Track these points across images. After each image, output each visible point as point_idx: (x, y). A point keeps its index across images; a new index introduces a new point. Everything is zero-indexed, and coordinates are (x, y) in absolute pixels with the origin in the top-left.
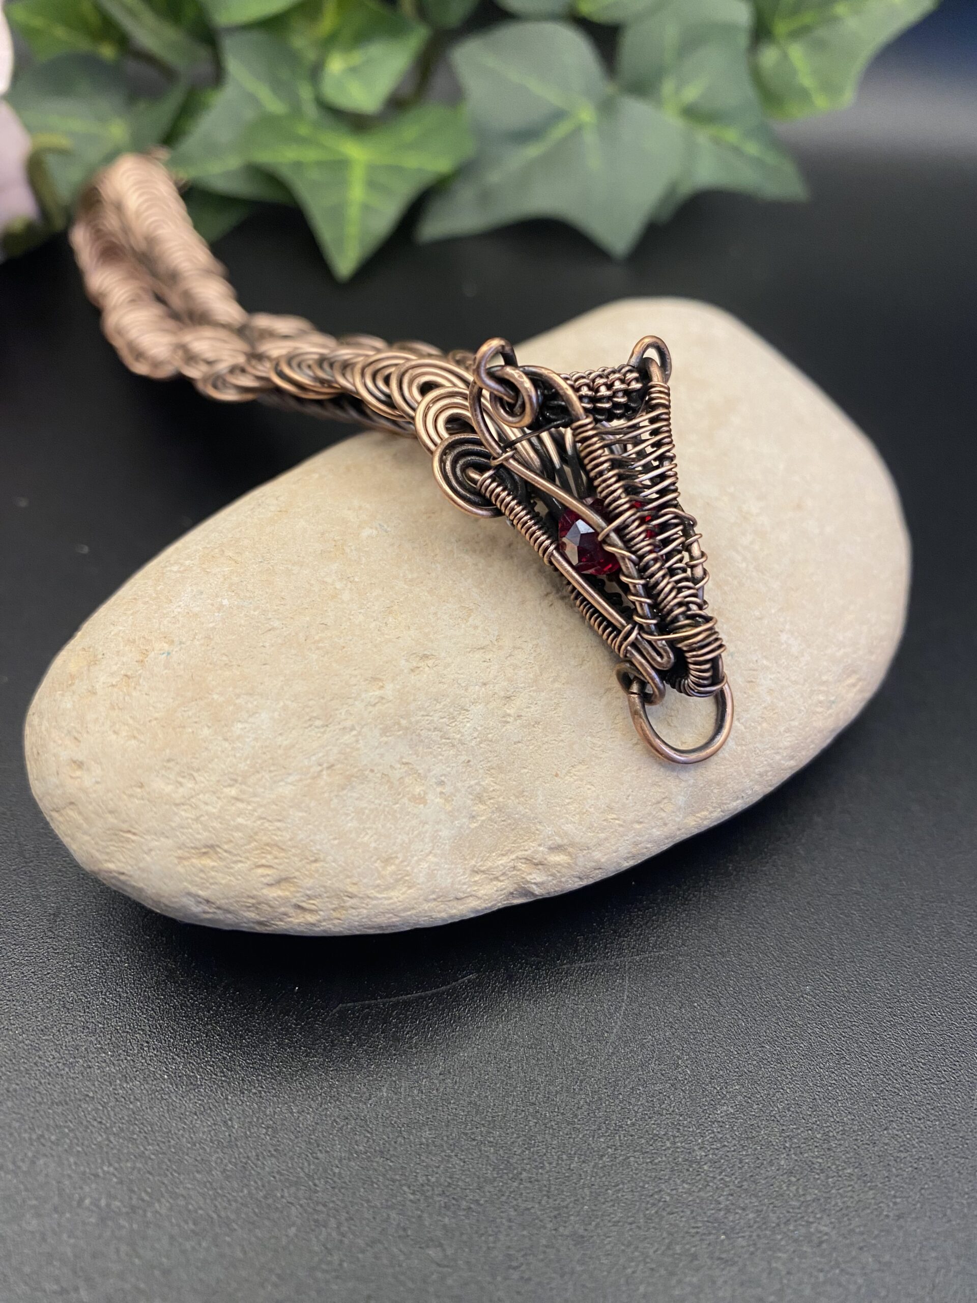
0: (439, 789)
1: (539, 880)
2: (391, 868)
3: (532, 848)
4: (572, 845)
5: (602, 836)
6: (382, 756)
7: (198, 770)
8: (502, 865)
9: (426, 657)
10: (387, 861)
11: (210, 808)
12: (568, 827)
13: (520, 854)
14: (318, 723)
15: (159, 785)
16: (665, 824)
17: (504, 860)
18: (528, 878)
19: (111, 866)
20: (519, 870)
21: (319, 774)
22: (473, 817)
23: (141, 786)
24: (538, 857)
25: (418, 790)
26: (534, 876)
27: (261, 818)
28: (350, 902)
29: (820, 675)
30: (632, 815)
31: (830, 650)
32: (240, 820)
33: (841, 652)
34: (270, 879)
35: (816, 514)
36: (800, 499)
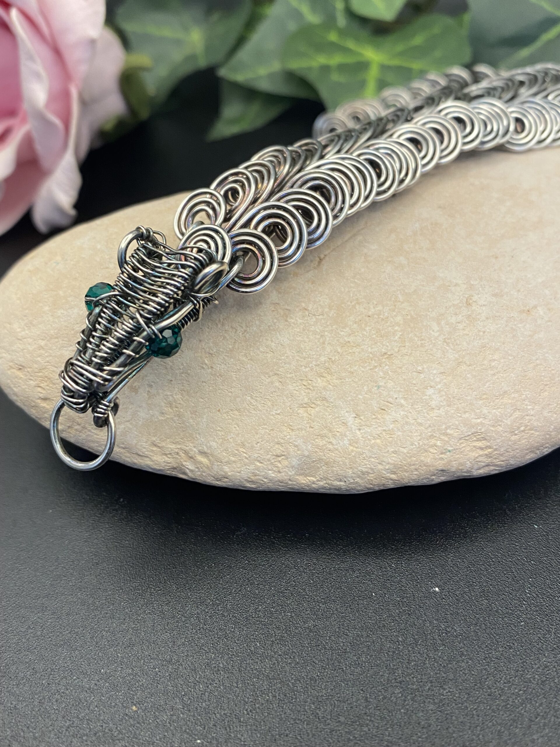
0: (148, 389)
1: (190, 467)
3: (190, 446)
4: (212, 455)
5: (233, 459)
8: (170, 448)
11: (29, 347)
12: (214, 444)
13: (183, 447)
15: (16, 326)
16: (279, 472)
17: (173, 446)
18: (184, 463)
20: (180, 456)
22: (161, 413)
23: (10, 324)
24: (192, 453)
26: (188, 464)
27: (48, 362)
29: (446, 428)
30: (256, 455)
31: (467, 415)
32: (39, 359)
33: (479, 421)
34: (41, 395)
35: (539, 322)
36: (535, 307)
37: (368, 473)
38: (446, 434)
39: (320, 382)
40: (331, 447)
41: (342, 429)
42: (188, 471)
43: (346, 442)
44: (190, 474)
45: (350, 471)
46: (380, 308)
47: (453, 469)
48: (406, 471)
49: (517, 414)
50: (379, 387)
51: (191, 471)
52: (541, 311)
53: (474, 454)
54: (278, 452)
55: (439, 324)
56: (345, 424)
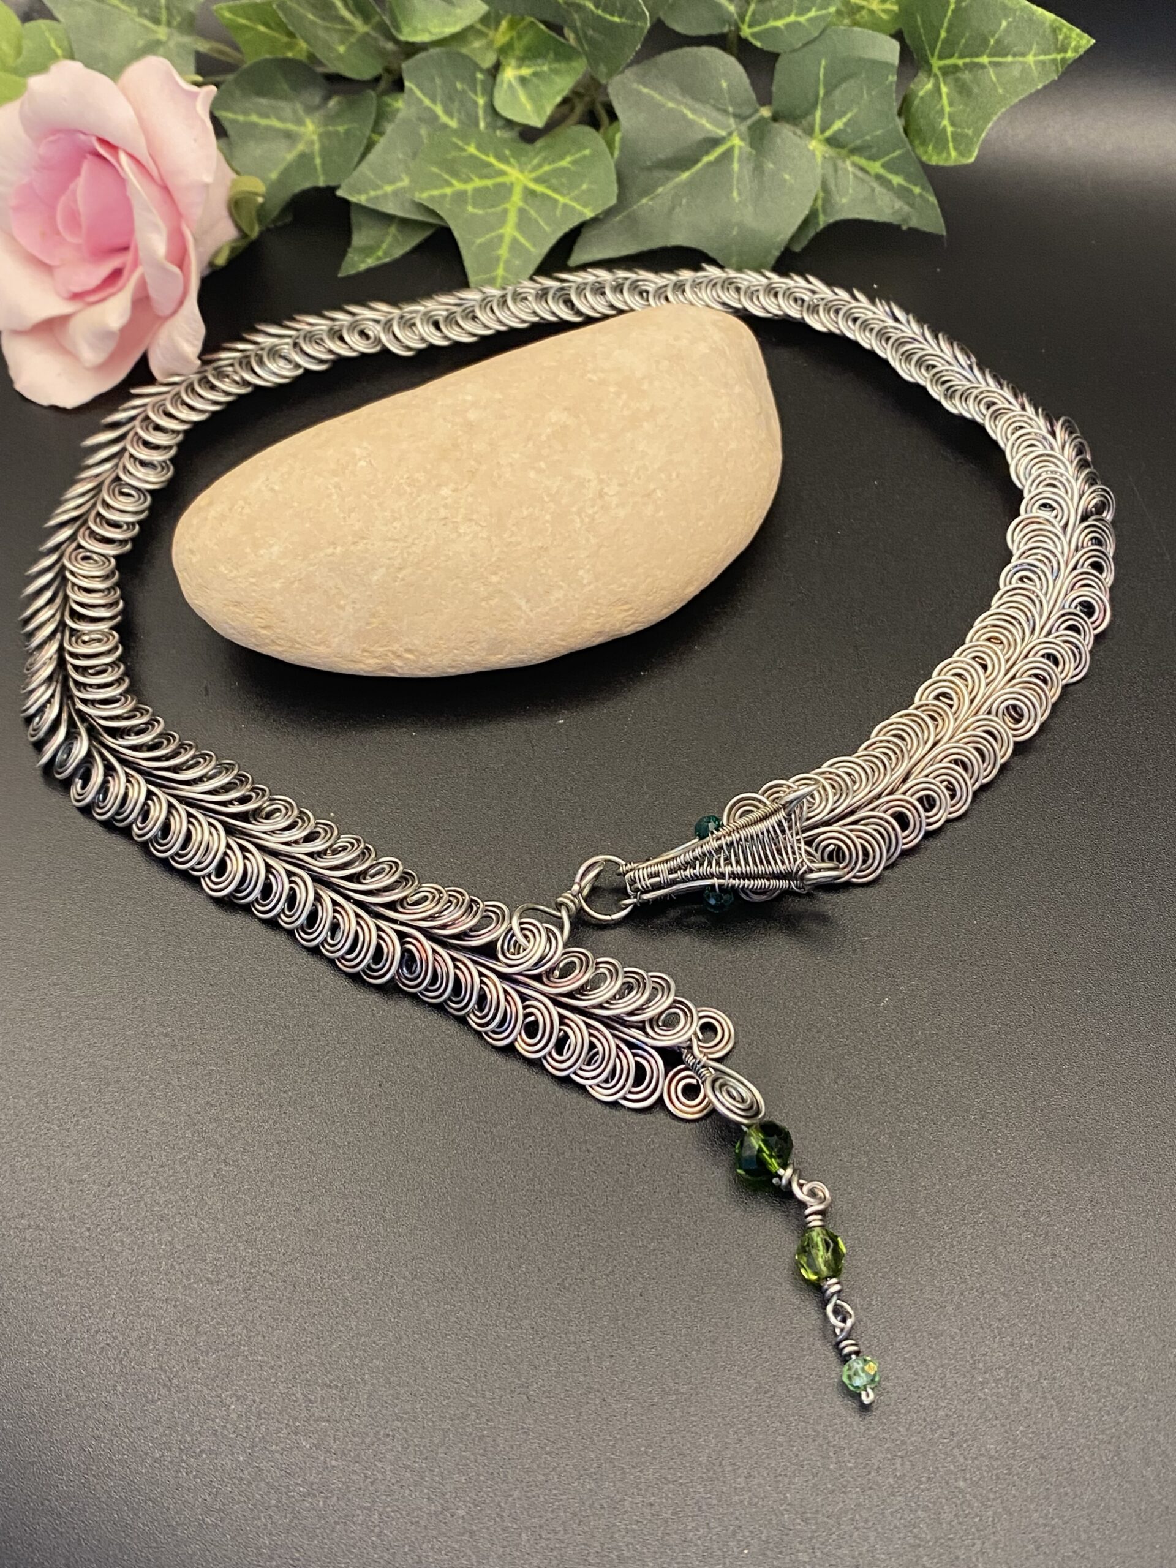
0: (352, 605)
2: (319, 636)
3: (395, 647)
4: (417, 651)
5: (434, 650)
6: (326, 581)
7: (241, 566)
9: (363, 538)
10: (319, 632)
11: (241, 585)
12: (416, 642)
13: (390, 648)
14: (300, 558)
15: (222, 569)
16: (474, 655)
17: (381, 650)
18: (394, 662)
19: (196, 602)
21: (293, 583)
22: (368, 624)
23: (215, 567)
24: (399, 653)
25: (342, 603)
27: (262, 595)
28: (297, 646)
29: (598, 599)
30: (453, 645)
31: (612, 586)
32: (254, 594)
33: (621, 589)
34: (262, 625)
35: (659, 502)
36: (654, 490)
37: (544, 644)
38: (597, 604)
39: (494, 579)
40: (511, 628)
41: (518, 613)
42: (397, 668)
43: (523, 622)
44: (399, 671)
45: (529, 645)
46: (531, 509)
47: (607, 630)
48: (572, 637)
49: (649, 580)
50: (541, 575)
51: (400, 667)
52: (659, 493)
53: (620, 616)
54: (471, 639)
55: (580, 516)
56: (519, 608)
